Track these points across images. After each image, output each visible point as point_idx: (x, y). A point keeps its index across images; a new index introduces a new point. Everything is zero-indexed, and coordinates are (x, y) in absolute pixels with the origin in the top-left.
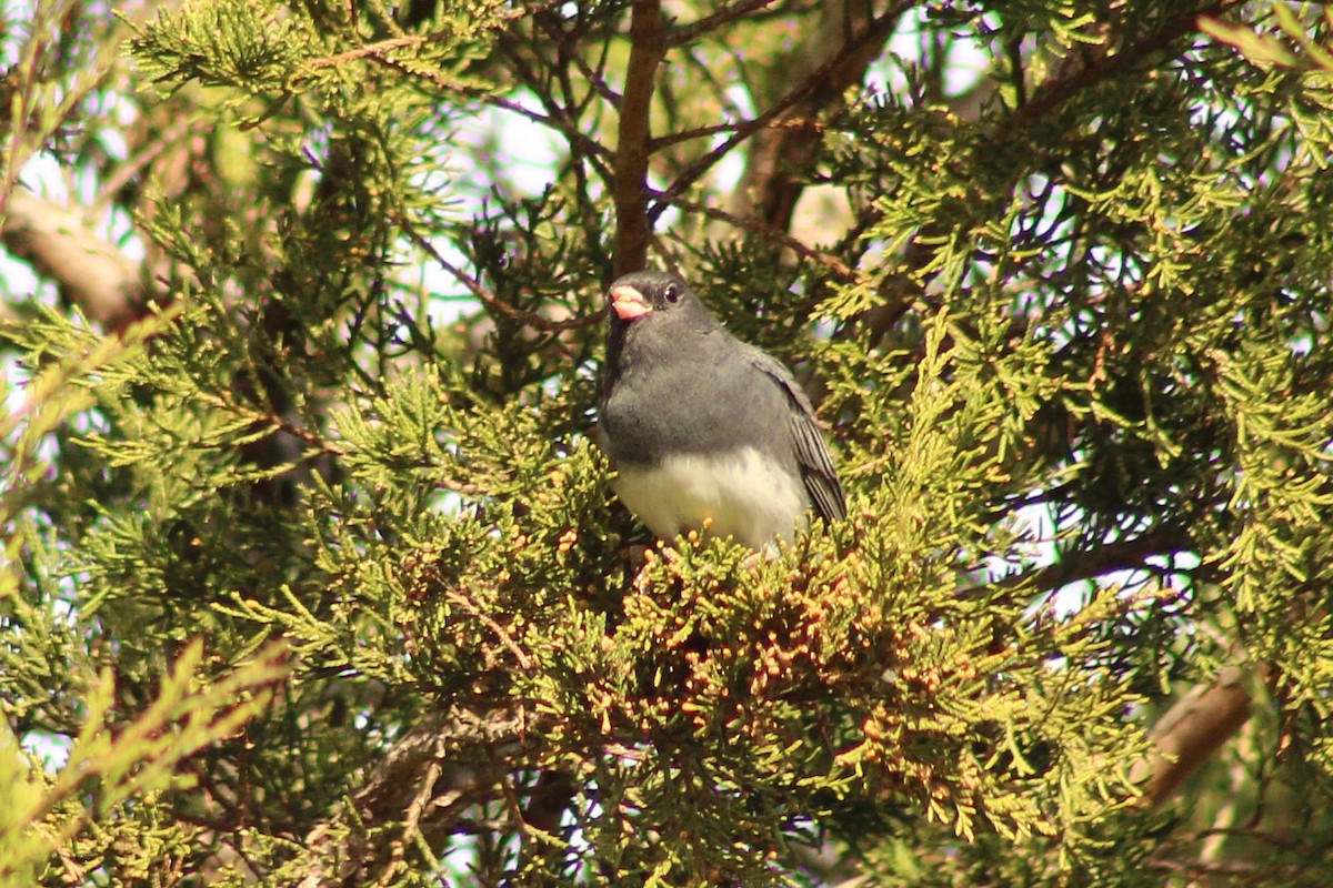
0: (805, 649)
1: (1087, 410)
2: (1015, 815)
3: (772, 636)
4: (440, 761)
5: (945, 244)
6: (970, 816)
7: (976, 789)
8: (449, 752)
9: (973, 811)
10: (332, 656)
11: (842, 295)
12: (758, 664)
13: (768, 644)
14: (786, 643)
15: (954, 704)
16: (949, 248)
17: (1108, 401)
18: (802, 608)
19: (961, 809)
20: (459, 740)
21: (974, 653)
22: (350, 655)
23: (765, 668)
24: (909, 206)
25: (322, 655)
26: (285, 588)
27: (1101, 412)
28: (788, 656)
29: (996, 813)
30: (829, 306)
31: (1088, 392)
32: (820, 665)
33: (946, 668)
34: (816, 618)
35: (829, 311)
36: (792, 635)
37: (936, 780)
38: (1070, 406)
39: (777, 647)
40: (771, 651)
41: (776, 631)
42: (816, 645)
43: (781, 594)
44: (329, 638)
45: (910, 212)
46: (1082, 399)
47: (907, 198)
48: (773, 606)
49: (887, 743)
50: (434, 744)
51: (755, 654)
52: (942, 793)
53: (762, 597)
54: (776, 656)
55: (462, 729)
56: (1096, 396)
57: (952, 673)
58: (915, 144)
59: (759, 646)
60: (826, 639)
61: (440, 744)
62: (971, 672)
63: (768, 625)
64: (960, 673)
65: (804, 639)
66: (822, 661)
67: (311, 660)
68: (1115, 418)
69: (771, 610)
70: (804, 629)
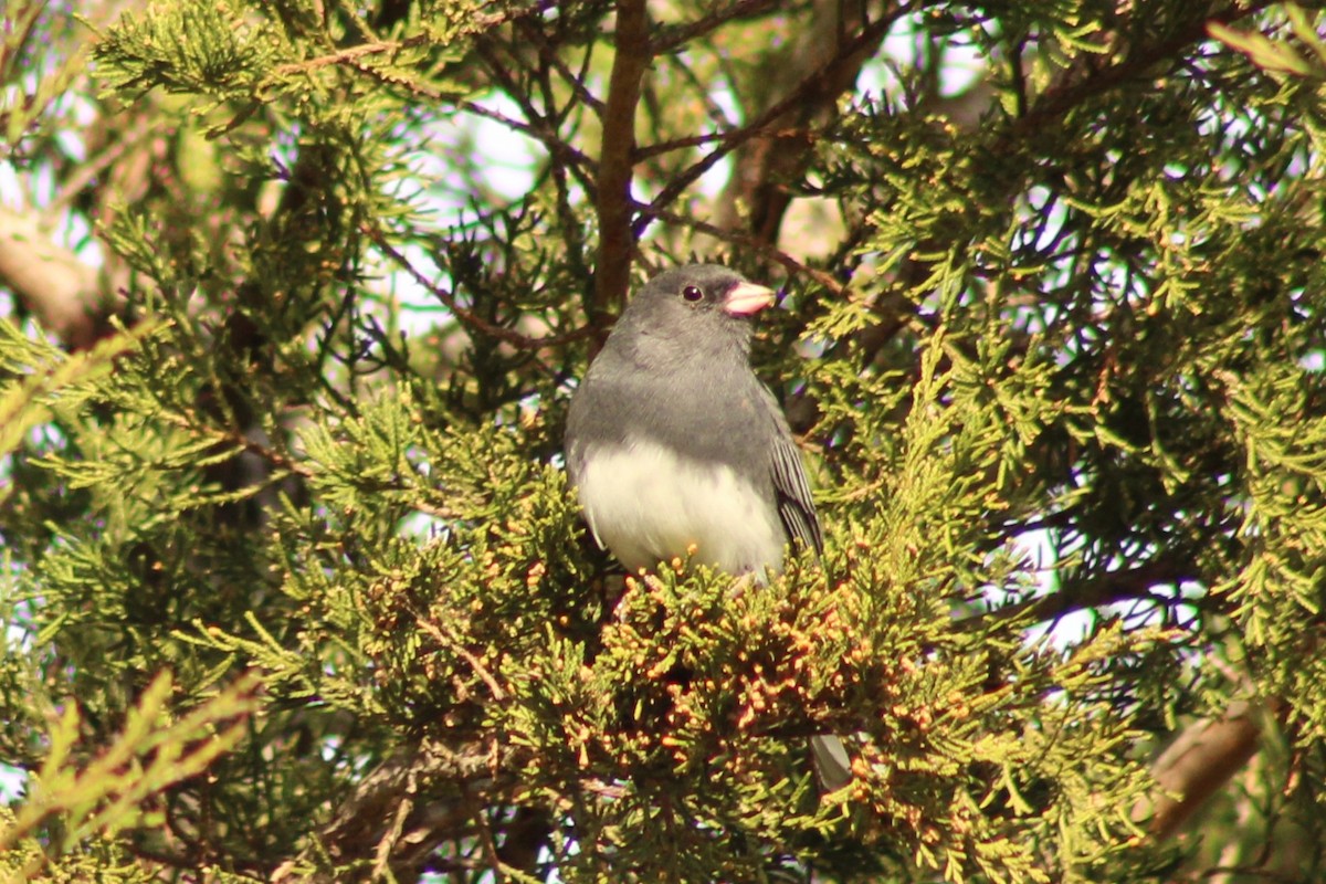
0: (792, 683)
1: (1090, 434)
2: (1007, 861)
3: (758, 669)
4: (411, 797)
5: (942, 261)
6: (960, 861)
7: (967, 834)
8: (421, 787)
9: (963, 856)
10: (298, 686)
11: (834, 313)
12: (742, 698)
13: (753, 677)
14: (772, 677)
15: (946, 744)
16: (946, 265)
17: (1113, 424)
18: (790, 640)
19: (950, 853)
20: (431, 774)
21: (969, 691)
22: (317, 685)
23: (750, 701)
24: (905, 220)
25: (288, 686)
26: (249, 615)
27: (1105, 436)
28: (773, 690)
29: (987, 859)
30: (821, 325)
31: (1091, 416)
32: (808, 701)
33: (939, 706)
34: (804, 651)
35: (821, 330)
36: (780, 668)
37: (926, 822)
38: (1072, 430)
39: (762, 681)
40: (757, 684)
41: (762, 663)
42: (804, 679)
43: (768, 625)
44: (295, 668)
45: (906, 227)
46: (1085, 423)
47: (903, 212)
48: (759, 637)
49: (876, 783)
50: (406, 778)
51: (739, 687)
52: (933, 835)
53: (748, 628)
54: (761, 690)
55: (434, 763)
56: (1100, 420)
57: (944, 711)
58: (912, 155)
59: (744, 679)
60: (814, 673)
61: (411, 779)
62: (965, 711)
63: (755, 657)
64: (953, 712)
65: (791, 672)
66: (810, 696)
67: (276, 691)
68: (1119, 443)
69: (757, 642)
70: (792, 662)
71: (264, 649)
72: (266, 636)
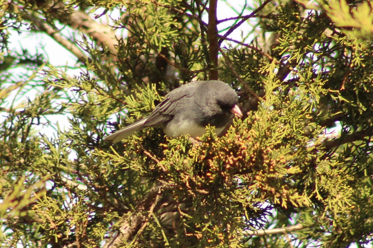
0: (241, 157)
1: (337, 98)
2: (298, 200)
3: (231, 153)
4: (160, 194)
5: (297, 52)
6: (286, 201)
7: (287, 193)
8: (162, 192)
9: (286, 200)
10: (125, 166)
11: (267, 65)
12: (227, 161)
13: (230, 155)
14: (235, 156)
15: (280, 170)
16: (298, 53)
17: (343, 95)
18: (240, 145)
19: (283, 199)
20: (164, 188)
21: (286, 155)
22: (130, 165)
23: (229, 162)
24: (287, 41)
25: (121, 166)
26: (111, 147)
27: (341, 98)
28: (235, 159)
29: (293, 200)
30: (263, 69)
31: (337, 93)
32: (246, 162)
33: (278, 160)
34: (244, 149)
35: (264, 70)
36: (238, 153)
37: (277, 191)
38: (332, 96)
39: (232, 156)
40: (231, 157)
41: (233, 152)
42: (244, 157)
43: (234, 141)
44: (123, 161)
45: (287, 42)
46: (336, 95)
47: (287, 39)
48: (232, 145)
49: (262, 182)
50: (158, 190)
51: (226, 158)
52: (278, 195)
53: (229, 142)
54: (232, 159)
55: (165, 185)
56: (340, 94)
57: (279, 161)
58: (289, 23)
59: (228, 156)
60: (247, 155)
61: (160, 189)
62: (284, 161)
63: (230, 150)
64: (282, 161)
65: (241, 154)
66: (246, 161)
67: (119, 167)
68: (345, 100)
69: (231, 146)
70: (241, 152)
71: (115, 156)
72: (115, 153)
